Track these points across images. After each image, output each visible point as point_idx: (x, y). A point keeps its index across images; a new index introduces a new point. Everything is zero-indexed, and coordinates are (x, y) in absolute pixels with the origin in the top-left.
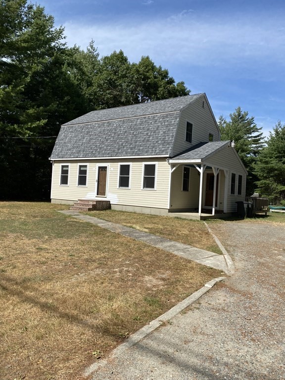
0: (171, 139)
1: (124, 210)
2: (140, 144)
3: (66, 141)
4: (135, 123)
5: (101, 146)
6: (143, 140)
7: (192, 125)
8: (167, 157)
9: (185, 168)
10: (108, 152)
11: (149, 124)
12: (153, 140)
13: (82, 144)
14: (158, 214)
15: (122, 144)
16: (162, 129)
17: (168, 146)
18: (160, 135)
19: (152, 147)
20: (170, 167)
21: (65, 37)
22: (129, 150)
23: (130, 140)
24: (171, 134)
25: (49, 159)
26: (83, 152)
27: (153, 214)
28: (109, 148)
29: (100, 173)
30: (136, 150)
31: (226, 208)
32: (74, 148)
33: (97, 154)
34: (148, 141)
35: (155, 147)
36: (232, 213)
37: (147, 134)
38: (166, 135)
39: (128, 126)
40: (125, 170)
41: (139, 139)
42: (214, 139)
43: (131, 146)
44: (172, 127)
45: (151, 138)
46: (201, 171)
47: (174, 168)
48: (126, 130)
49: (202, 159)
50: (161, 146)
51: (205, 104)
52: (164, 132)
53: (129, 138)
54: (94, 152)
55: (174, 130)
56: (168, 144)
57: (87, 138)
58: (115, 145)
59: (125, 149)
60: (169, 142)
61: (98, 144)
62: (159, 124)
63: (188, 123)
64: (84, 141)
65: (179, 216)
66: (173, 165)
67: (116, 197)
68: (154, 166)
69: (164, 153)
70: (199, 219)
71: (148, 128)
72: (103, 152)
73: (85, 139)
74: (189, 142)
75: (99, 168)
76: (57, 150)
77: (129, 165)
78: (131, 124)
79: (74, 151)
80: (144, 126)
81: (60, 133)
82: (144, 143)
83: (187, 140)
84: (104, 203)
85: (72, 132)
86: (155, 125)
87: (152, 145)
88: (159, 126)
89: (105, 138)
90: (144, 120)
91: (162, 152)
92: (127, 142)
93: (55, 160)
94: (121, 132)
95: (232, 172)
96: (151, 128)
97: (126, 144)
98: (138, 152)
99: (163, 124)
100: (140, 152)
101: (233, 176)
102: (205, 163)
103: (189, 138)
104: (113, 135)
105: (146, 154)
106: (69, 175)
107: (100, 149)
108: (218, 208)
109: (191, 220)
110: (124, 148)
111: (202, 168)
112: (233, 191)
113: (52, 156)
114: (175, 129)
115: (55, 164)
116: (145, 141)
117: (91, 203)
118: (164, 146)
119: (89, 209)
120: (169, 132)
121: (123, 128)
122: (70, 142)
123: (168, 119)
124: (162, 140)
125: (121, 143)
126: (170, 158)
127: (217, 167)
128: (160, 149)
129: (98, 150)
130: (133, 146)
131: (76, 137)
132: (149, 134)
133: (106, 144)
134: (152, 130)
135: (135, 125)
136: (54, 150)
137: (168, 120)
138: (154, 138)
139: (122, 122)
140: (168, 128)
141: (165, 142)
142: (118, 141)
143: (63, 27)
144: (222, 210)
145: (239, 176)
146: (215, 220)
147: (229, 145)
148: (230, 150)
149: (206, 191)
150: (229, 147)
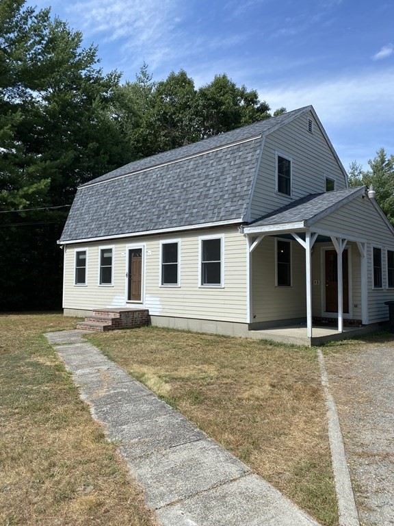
0: (245, 188)
1: (171, 326)
2: (194, 203)
3: (83, 211)
4: (185, 168)
5: (131, 214)
6: (199, 196)
7: (289, 162)
8: (240, 224)
9: (279, 242)
10: (143, 223)
11: (209, 166)
12: (216, 195)
13: (105, 214)
14: (229, 333)
15: (165, 207)
16: (231, 172)
17: (240, 202)
18: (226, 184)
19: (213, 207)
20: (247, 242)
21: (98, 61)
22: (175, 217)
23: (177, 198)
24: (246, 180)
25: (58, 242)
26: (106, 226)
27: (221, 334)
28: (145, 215)
29: (133, 260)
30: (187, 216)
31: (365, 315)
32: (93, 220)
33: (126, 228)
34: (206, 196)
35: (219, 207)
36: (380, 324)
37: (205, 184)
38: (236, 182)
39: (174, 175)
40: (170, 253)
41: (191, 196)
42: (335, 187)
43: (179, 209)
44: (247, 167)
45: (211, 191)
46: (306, 245)
47: (255, 244)
48: (172, 182)
49: (306, 221)
50: (228, 204)
51: (313, 126)
52: (234, 178)
53: (176, 195)
54: (121, 226)
55: (251, 173)
56: (242, 198)
57: (113, 202)
58: (154, 210)
59: (169, 215)
60: (242, 194)
61: (128, 211)
62: (226, 165)
63: (279, 157)
64: (108, 208)
65: (268, 338)
66: (252, 238)
67: (159, 303)
68: (218, 241)
69: (234, 216)
70: (308, 344)
71: (206, 174)
72: (135, 224)
73: (109, 205)
74: (286, 193)
75: (131, 251)
76: (70, 227)
77: (177, 244)
78: (178, 170)
79: (93, 226)
80: (200, 172)
81: (75, 199)
82: (199, 202)
83: (280, 190)
84: (136, 315)
85: (92, 195)
86: (219, 167)
87: (213, 203)
88: (224, 168)
89: (139, 200)
90: (201, 161)
91: (230, 214)
92: (172, 203)
93: (67, 244)
94: (163, 187)
95: (372, 246)
96: (211, 173)
97: (171, 207)
98: (189, 219)
99: (232, 164)
100: (193, 219)
101: (377, 253)
102: (313, 229)
103: (284, 185)
104: (150, 193)
105: (203, 221)
106: (87, 267)
107: (130, 219)
108: (350, 316)
109: (292, 346)
110: (167, 213)
111: (308, 239)
112: (378, 282)
113: (62, 237)
114: (253, 170)
115: (68, 250)
116: (202, 197)
117: (112, 316)
118: (235, 204)
119: (106, 329)
120: (242, 177)
121: (165, 180)
122: (88, 212)
123: (240, 153)
124: (230, 192)
125: (162, 205)
126: (246, 224)
127: (341, 236)
128: (227, 210)
129: (128, 221)
130: (182, 209)
131: (96, 202)
132: (208, 185)
133: (140, 209)
134: (213, 176)
135: (186, 170)
136: (65, 228)
137: (240, 156)
138: (217, 191)
139: (165, 170)
140: (241, 169)
141: (235, 196)
142: (158, 202)
143: (95, 46)
144: (359, 318)
145: (388, 251)
146: (345, 342)
147: (364, 195)
148: (366, 202)
149: (327, 283)
150: (363, 197)
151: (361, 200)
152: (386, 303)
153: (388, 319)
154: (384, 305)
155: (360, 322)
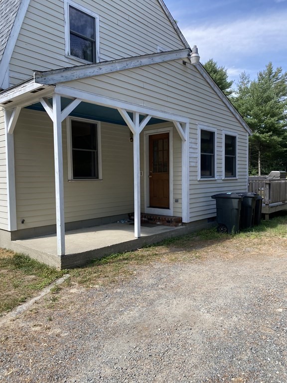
7: (94, 19)
9: (73, 123)
20: (5, 119)
31: (186, 211)
63: (72, 7)
95: (202, 128)
101: (207, 139)
102: (64, 91)
108: (171, 213)
127: (138, 109)
144: (178, 215)
145: (226, 135)
146: (126, 255)
147: (186, 60)
148: (189, 71)
149: (150, 174)
150: (184, 63)
151: (182, 67)
152: (213, 197)
153: (215, 215)
154: (211, 199)
155: (179, 220)
